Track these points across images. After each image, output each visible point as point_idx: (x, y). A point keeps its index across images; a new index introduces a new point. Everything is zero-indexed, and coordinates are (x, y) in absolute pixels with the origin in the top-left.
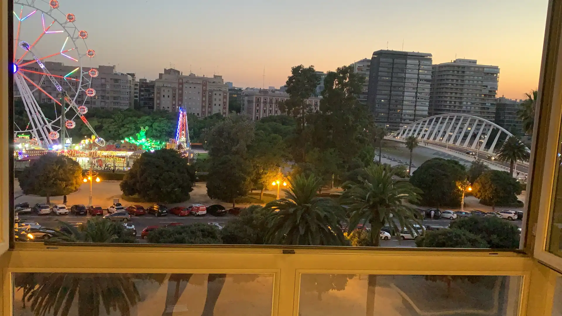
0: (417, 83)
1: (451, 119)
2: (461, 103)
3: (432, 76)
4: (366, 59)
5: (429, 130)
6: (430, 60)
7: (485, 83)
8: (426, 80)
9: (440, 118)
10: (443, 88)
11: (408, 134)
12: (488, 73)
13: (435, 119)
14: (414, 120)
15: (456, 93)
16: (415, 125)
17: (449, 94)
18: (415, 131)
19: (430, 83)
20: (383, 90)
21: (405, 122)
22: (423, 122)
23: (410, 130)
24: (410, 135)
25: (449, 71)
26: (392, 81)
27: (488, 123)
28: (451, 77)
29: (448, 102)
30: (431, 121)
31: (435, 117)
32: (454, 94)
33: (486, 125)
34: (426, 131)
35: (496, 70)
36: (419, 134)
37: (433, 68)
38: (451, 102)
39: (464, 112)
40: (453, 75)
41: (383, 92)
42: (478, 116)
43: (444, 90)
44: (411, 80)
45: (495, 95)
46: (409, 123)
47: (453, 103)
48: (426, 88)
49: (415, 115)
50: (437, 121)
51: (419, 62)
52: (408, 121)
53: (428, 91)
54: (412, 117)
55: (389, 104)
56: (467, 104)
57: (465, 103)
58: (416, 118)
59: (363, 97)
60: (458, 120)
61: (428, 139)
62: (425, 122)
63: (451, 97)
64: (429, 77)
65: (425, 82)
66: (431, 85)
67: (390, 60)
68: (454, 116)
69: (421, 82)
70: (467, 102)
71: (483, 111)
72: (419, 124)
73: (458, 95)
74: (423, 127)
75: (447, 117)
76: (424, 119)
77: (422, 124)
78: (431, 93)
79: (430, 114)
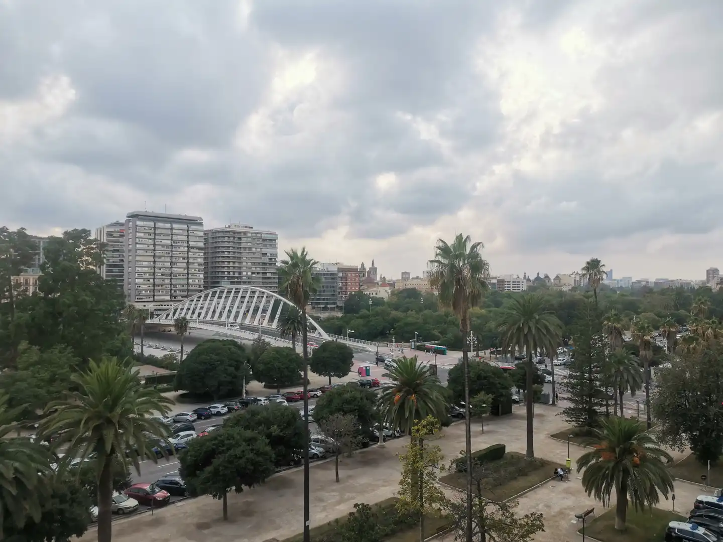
0: (188, 252)
1: (229, 292)
2: (240, 273)
3: (204, 244)
4: (118, 221)
5: (206, 307)
6: (201, 224)
7: (264, 251)
8: (197, 248)
9: (216, 292)
10: (219, 257)
11: (180, 313)
12: (266, 240)
13: (211, 293)
14: (187, 296)
15: (234, 262)
16: (188, 302)
17: (226, 263)
18: (188, 309)
19: (204, 251)
20: (144, 261)
21: (176, 299)
22: (198, 297)
23: (182, 309)
24: (182, 315)
25: (224, 237)
26: (154, 250)
27: (270, 294)
28: (226, 244)
29: (226, 273)
30: (206, 296)
31: (210, 291)
32: (231, 264)
33: (267, 297)
34: (202, 308)
35: (274, 236)
36: (193, 313)
37: (205, 234)
38: (229, 273)
39: (245, 283)
40: (229, 242)
41: (144, 263)
42: (261, 287)
43: (221, 259)
44: (179, 248)
45: (275, 263)
46: (181, 301)
47: (231, 273)
48: (199, 258)
49: (188, 290)
50: (213, 296)
51: (187, 226)
52: (179, 298)
53: (201, 261)
54: (185, 293)
55: (154, 279)
56: (247, 274)
57: (245, 273)
58: (189, 293)
59: (118, 271)
60: (237, 292)
61: (205, 317)
62: (200, 297)
63: (228, 267)
64: (201, 245)
65: (197, 251)
66: (205, 253)
67: (151, 224)
68: (232, 289)
69: (192, 250)
70: (247, 272)
71: (265, 281)
72: (193, 301)
73: (237, 265)
74: (197, 304)
75: (225, 290)
76: (198, 294)
77: (197, 301)
78: (206, 264)
79: (206, 288)
